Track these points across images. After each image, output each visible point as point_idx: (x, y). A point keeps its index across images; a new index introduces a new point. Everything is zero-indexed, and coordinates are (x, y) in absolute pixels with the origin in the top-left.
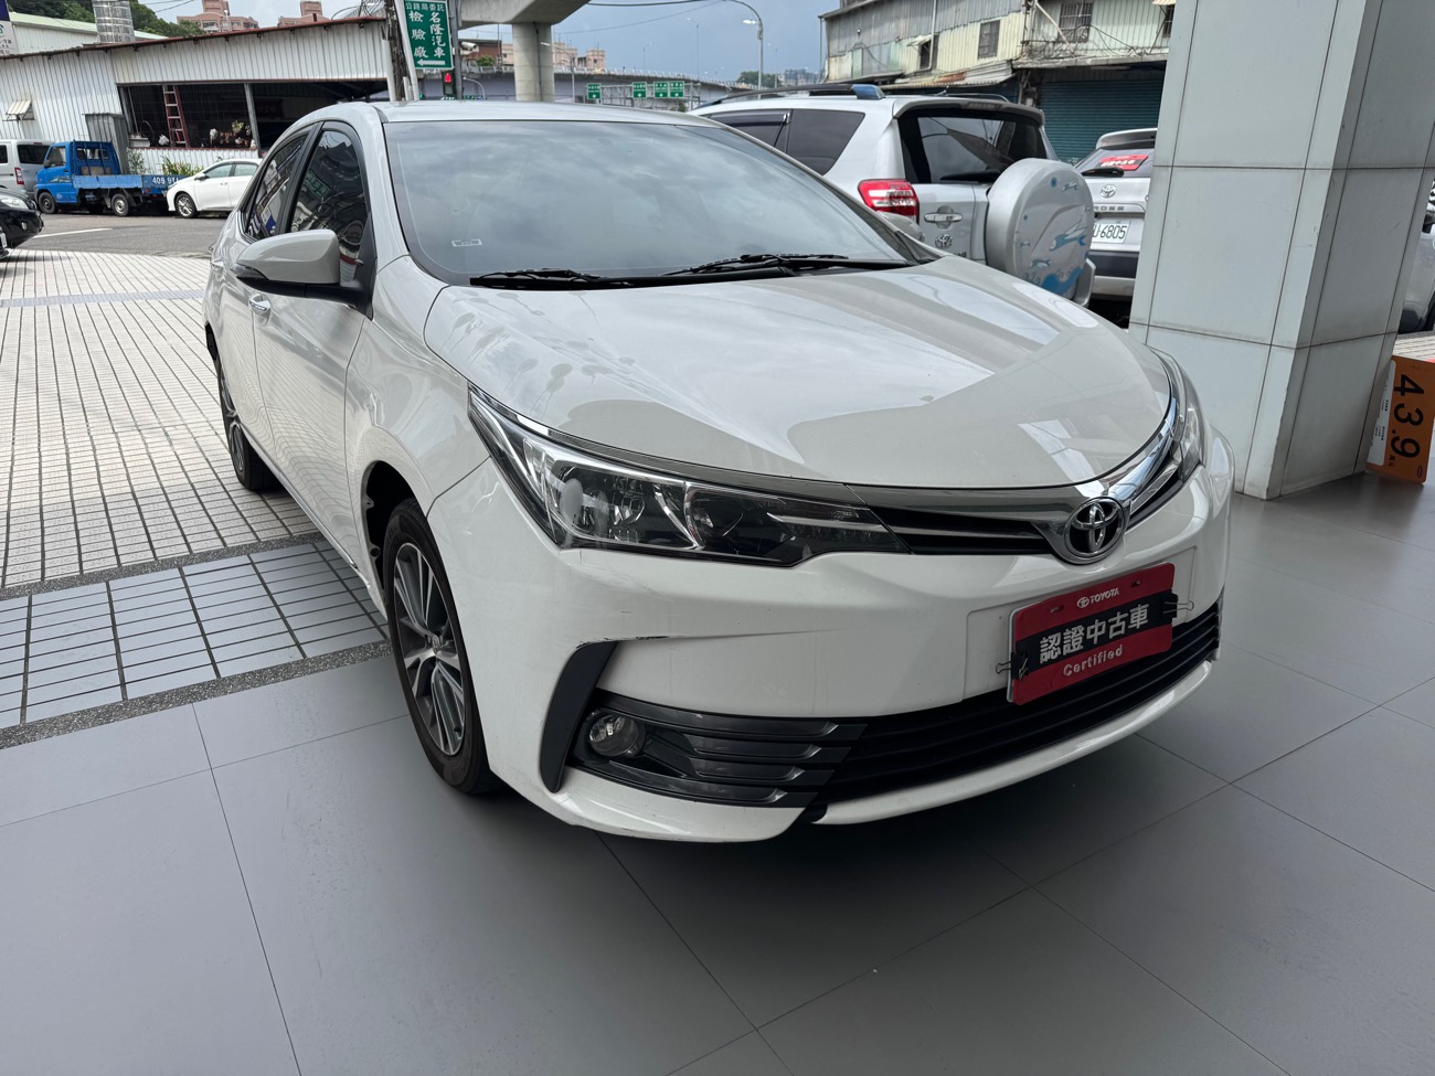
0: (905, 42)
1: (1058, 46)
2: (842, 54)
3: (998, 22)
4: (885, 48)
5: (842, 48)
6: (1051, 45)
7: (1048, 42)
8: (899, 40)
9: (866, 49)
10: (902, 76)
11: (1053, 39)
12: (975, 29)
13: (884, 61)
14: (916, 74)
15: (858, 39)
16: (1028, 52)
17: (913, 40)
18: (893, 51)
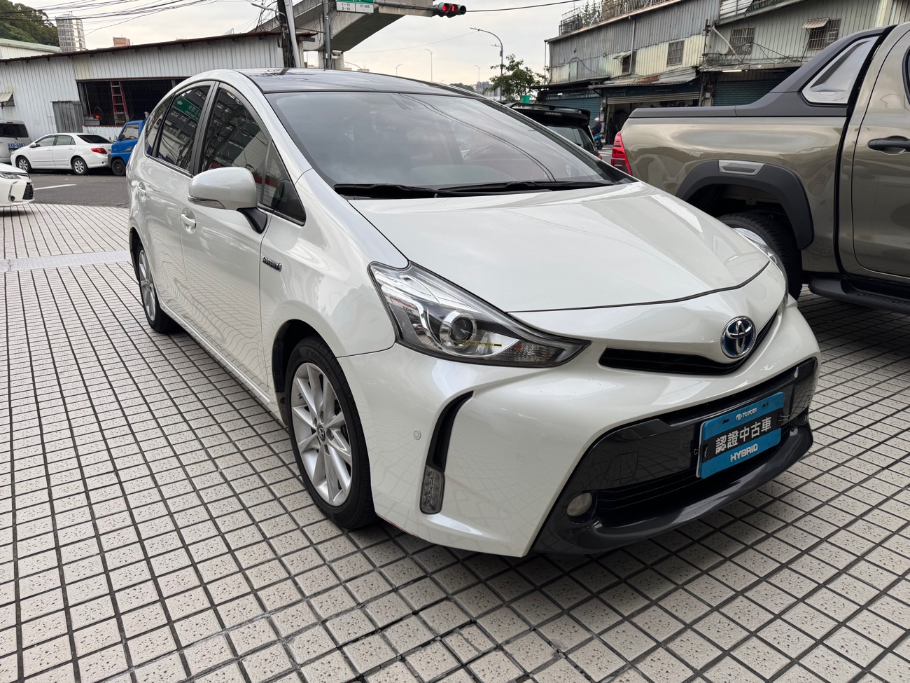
0: (611, 57)
1: (729, 57)
2: (560, 66)
3: (683, 42)
4: (595, 61)
5: (562, 61)
6: (724, 57)
7: (721, 55)
8: (606, 55)
9: (580, 62)
10: (608, 79)
11: (725, 52)
12: (664, 49)
13: (594, 69)
14: (618, 78)
15: (574, 55)
16: (708, 61)
17: (616, 55)
18: (601, 62)
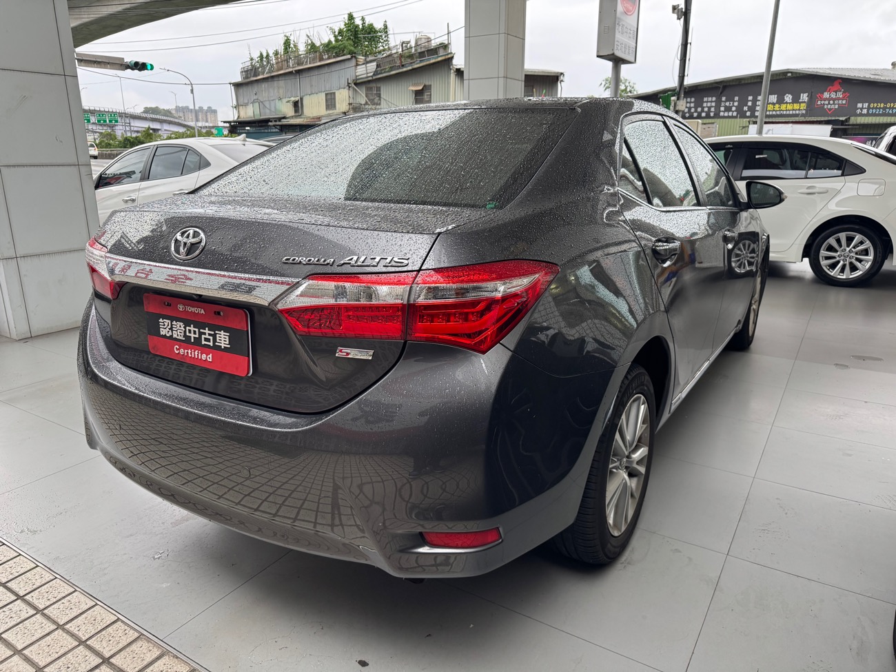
0: (285, 100)
2: (246, 105)
3: (334, 93)
4: (272, 103)
5: (247, 102)
6: (363, 106)
7: (361, 104)
8: (280, 99)
9: (261, 103)
10: (284, 118)
12: (323, 96)
13: (273, 109)
14: (292, 117)
15: (255, 97)
16: (353, 108)
17: (289, 99)
18: (277, 104)
